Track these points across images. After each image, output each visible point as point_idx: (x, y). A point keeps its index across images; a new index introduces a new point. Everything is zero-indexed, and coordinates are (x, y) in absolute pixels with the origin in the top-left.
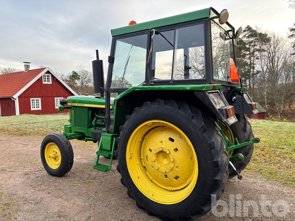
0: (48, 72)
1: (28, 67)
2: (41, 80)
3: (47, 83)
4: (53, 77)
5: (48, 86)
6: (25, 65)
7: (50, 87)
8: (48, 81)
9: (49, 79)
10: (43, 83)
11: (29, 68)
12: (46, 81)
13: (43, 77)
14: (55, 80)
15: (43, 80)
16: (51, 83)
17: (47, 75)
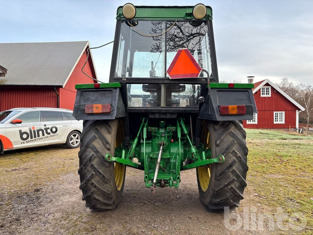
0: (267, 84)
1: (251, 80)
2: (259, 93)
3: (265, 96)
4: (273, 89)
5: (267, 99)
6: (249, 80)
7: (269, 101)
8: (266, 94)
9: (268, 92)
10: (261, 96)
11: (252, 82)
12: (264, 94)
13: (261, 90)
14: (275, 92)
15: (261, 93)
16: (270, 96)
17: (266, 87)
